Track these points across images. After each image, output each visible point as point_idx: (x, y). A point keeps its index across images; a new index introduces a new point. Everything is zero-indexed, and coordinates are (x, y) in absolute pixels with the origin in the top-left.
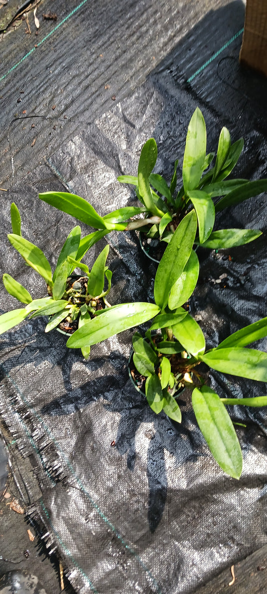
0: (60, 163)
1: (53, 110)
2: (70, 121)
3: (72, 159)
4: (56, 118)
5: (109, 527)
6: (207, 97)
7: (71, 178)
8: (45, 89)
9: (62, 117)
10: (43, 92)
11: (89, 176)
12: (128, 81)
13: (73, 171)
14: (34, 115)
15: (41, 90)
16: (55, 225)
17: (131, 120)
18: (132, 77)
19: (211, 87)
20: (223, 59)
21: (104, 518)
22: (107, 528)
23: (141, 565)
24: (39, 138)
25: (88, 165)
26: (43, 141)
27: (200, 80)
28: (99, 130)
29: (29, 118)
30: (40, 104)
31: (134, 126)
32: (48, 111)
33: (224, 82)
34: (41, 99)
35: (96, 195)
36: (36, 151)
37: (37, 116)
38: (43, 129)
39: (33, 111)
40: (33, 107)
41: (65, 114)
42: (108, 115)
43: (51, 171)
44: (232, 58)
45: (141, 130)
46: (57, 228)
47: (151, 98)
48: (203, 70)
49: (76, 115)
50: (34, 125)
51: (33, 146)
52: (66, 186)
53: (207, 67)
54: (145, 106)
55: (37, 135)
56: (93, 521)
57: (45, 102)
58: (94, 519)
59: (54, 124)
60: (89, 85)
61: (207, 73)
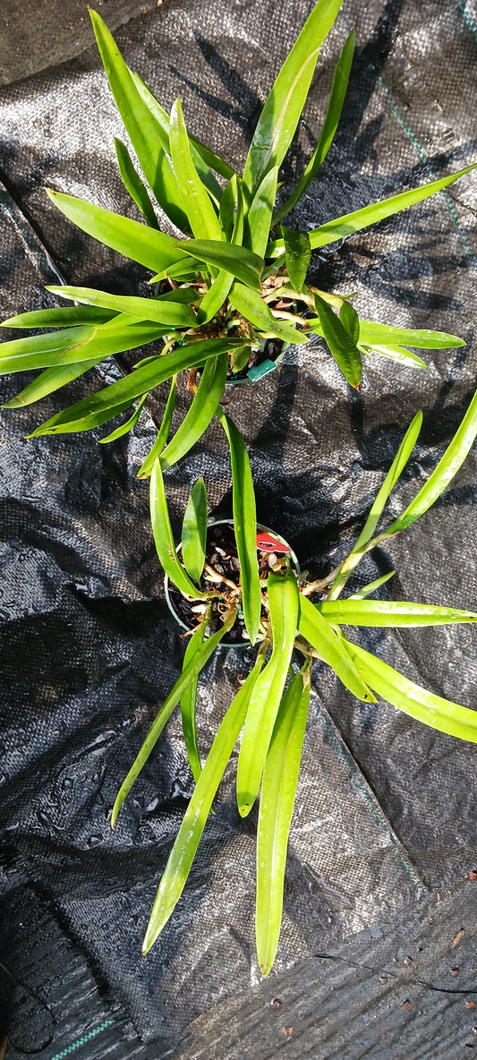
0: (399, 887)
1: (408, 1001)
2: (375, 971)
3: (372, 890)
4: (404, 982)
5: (403, 116)
6: (83, 978)
7: (382, 853)
8: (419, 1046)
9: (392, 981)
10: (424, 1041)
11: (344, 850)
12: (242, 1037)
13: (374, 865)
14: (451, 995)
15: (429, 1045)
16: (432, 760)
17: (235, 944)
18: (234, 1043)
19: (72, 997)
20: (39, 1051)
21: (413, 135)
22: (408, 113)
23: (352, 25)
24: (445, 944)
25: (341, 871)
26: (437, 937)
27: (93, 1014)
28: (306, 939)
29: (461, 989)
30: (435, 1017)
31: (233, 931)
32: (419, 999)
33: (43, 1003)
34: (431, 1028)
35: (336, 811)
36: (456, 919)
37: (443, 991)
38: (435, 964)
39: (451, 1005)
40: (450, 1012)
41: (385, 987)
42: (281, 966)
43: (420, 874)
44: (20, 1050)
45: (220, 922)
46: (429, 754)
47: (185, 984)
48: (83, 1035)
49: (361, 981)
50: (454, 973)
51: (462, 929)
52: (395, 838)
53: (75, 1041)
54: (201, 968)
55: (449, 951)
56: (436, 132)
57: (423, 1019)
58: (433, 134)
59: (409, 970)
60: (325, 1041)
61: (76, 1027)
